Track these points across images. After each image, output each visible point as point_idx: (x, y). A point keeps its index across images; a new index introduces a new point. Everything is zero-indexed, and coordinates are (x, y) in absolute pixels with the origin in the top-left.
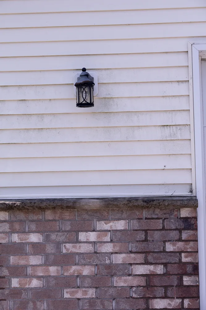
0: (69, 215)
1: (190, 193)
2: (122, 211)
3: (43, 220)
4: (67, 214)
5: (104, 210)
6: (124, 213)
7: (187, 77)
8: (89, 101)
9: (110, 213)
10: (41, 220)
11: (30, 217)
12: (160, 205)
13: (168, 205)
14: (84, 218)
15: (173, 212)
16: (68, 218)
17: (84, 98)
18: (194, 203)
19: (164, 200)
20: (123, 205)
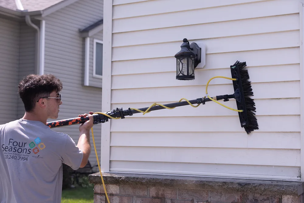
0: (171, 194)
1: (299, 178)
2: (221, 193)
3: (148, 196)
4: (169, 192)
5: (203, 191)
6: (223, 196)
7: (298, 43)
8: (186, 74)
9: (209, 194)
10: (146, 197)
11: (137, 192)
12: (256, 190)
13: (265, 190)
14: (184, 197)
15: (274, 199)
16: (170, 197)
17: (181, 71)
18: (292, 190)
19: (260, 185)
20: (218, 187)
